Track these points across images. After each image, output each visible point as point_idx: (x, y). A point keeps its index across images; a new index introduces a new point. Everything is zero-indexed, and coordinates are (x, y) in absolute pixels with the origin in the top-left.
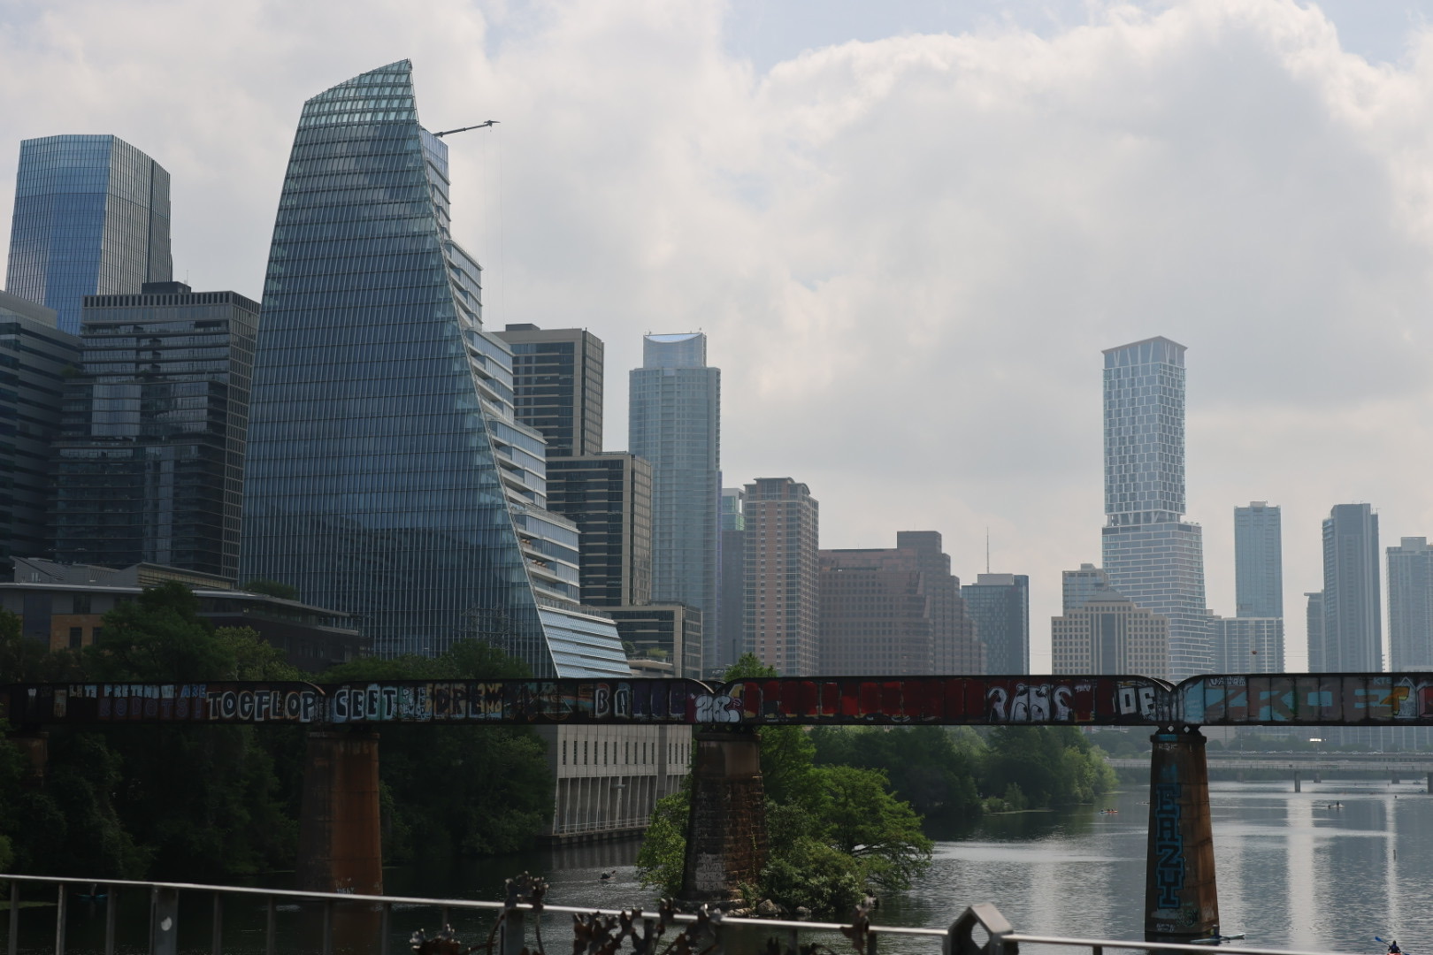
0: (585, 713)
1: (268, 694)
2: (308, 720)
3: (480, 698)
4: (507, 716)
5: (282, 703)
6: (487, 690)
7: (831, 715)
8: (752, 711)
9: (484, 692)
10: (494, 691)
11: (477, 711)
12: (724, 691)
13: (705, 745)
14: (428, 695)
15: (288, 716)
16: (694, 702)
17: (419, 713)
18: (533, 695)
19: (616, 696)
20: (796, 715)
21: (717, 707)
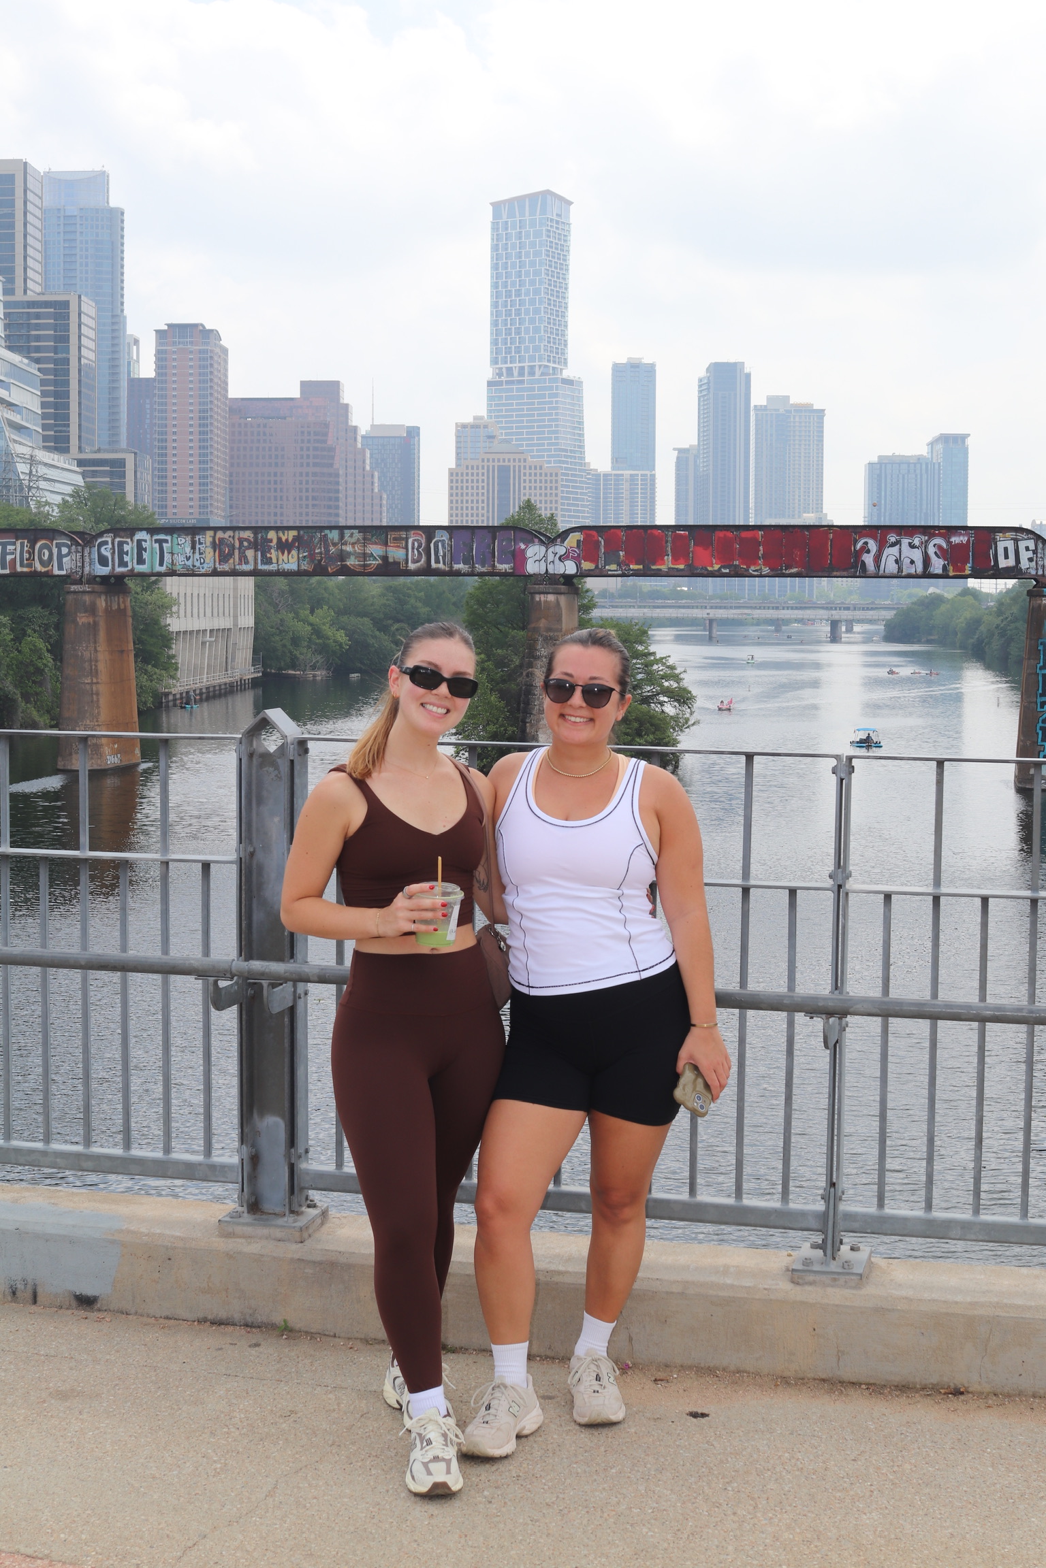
0: (397, 563)
1: (14, 544)
2: (64, 573)
3: (270, 548)
4: (303, 567)
5: (32, 553)
6: (279, 539)
7: (682, 567)
8: (591, 561)
9: (275, 541)
10: (287, 540)
11: (268, 561)
12: (559, 540)
13: (542, 599)
14: (208, 544)
15: (39, 568)
16: (523, 552)
17: (197, 564)
18: (335, 545)
19: (432, 545)
20: (641, 567)
21: (550, 557)
